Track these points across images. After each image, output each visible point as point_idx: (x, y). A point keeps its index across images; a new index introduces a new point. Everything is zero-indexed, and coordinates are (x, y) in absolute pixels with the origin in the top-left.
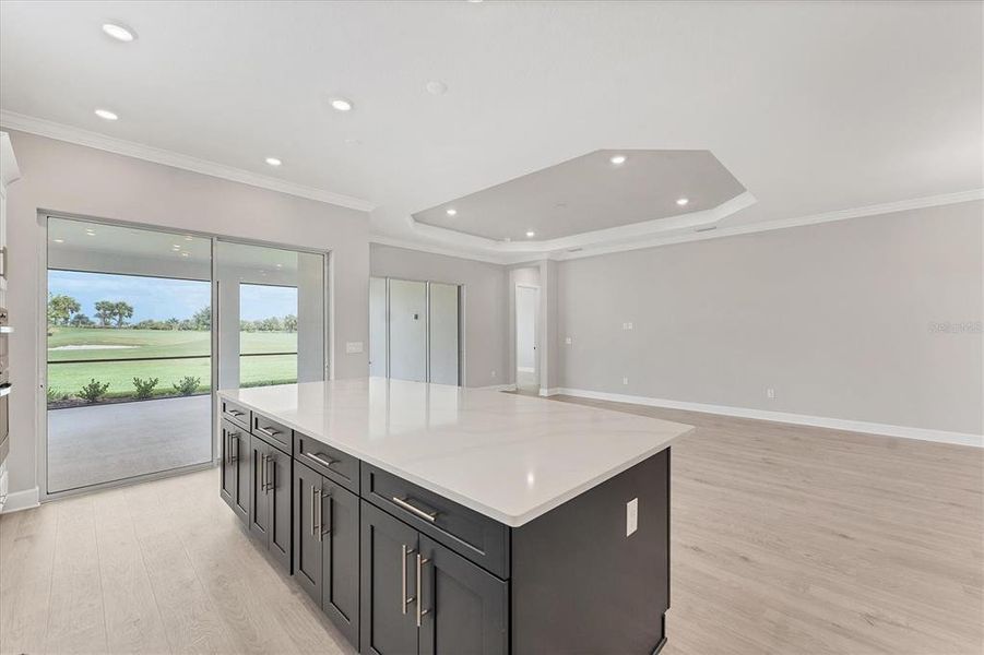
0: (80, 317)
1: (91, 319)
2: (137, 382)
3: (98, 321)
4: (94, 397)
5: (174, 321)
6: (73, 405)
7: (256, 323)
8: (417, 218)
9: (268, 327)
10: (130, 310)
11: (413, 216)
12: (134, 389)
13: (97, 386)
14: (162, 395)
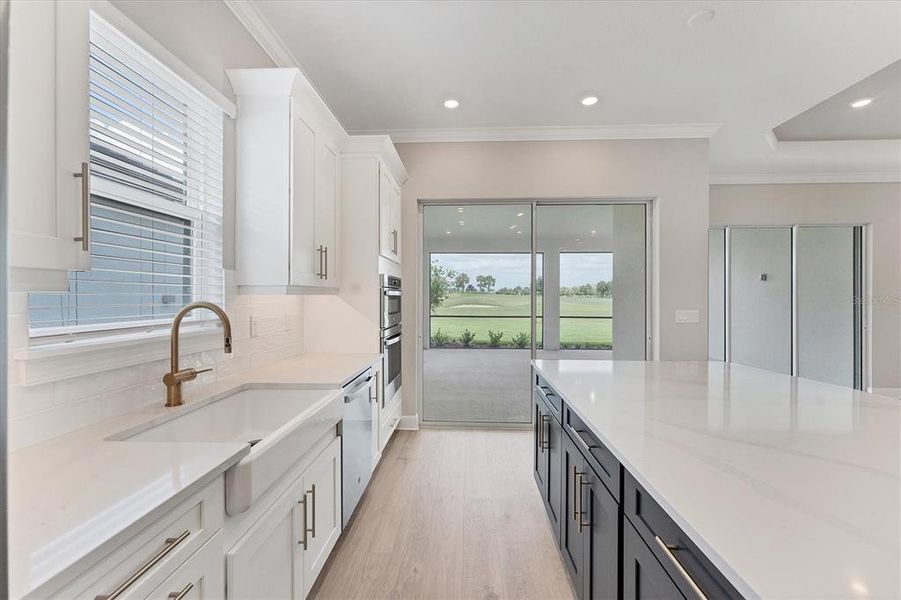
0: (470, 286)
1: (476, 287)
2: (491, 334)
3: (478, 289)
4: (467, 343)
5: (519, 288)
6: (457, 347)
7: (574, 289)
8: (782, 134)
9: (584, 291)
10: (494, 280)
11: (776, 131)
12: (488, 339)
13: (468, 335)
14: (506, 346)
